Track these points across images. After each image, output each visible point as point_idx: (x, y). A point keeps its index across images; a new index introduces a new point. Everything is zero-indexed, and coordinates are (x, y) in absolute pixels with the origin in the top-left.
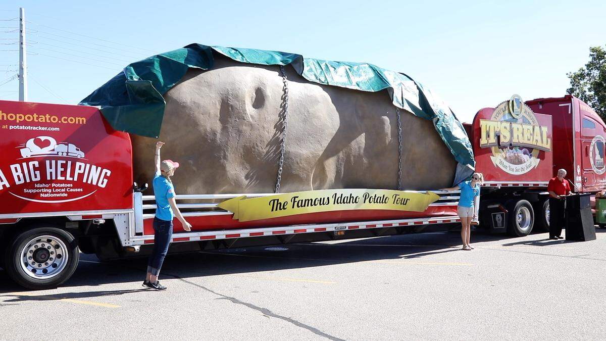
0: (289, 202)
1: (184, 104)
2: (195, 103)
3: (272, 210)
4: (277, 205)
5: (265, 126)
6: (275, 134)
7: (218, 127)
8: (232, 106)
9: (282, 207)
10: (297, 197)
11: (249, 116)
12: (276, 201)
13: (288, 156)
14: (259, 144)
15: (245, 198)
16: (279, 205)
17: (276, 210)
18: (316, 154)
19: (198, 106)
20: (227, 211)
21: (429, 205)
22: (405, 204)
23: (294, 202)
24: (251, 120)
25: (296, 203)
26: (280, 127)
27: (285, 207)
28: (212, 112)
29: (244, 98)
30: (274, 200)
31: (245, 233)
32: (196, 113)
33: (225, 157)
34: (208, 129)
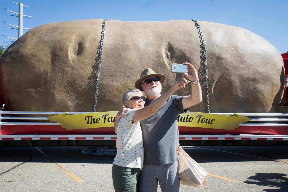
0: (101, 118)
1: (27, 56)
2: (33, 55)
3: (88, 123)
4: (90, 120)
5: (83, 67)
6: (93, 72)
7: (49, 69)
8: (58, 55)
9: (95, 122)
10: (108, 115)
11: (71, 61)
12: (90, 118)
13: (102, 87)
14: (79, 79)
15: (66, 114)
16: (93, 120)
17: (91, 123)
18: (125, 85)
19: (35, 56)
20: (57, 123)
21: (239, 125)
22: (211, 123)
23: (105, 118)
24: (72, 63)
25: (106, 120)
26: (96, 67)
27: (98, 122)
28: (44, 60)
29: (67, 49)
30: (89, 117)
31: (72, 137)
32: (33, 61)
33: (54, 88)
34: (42, 70)
